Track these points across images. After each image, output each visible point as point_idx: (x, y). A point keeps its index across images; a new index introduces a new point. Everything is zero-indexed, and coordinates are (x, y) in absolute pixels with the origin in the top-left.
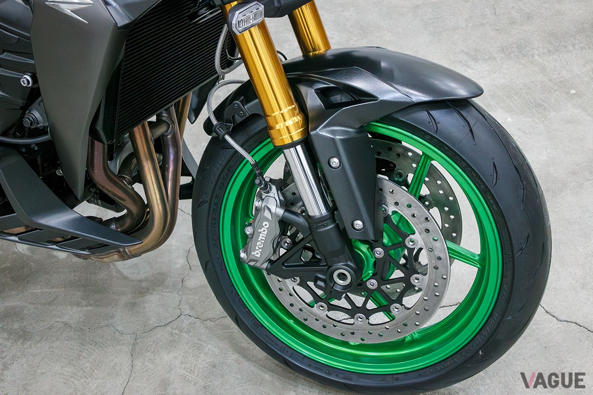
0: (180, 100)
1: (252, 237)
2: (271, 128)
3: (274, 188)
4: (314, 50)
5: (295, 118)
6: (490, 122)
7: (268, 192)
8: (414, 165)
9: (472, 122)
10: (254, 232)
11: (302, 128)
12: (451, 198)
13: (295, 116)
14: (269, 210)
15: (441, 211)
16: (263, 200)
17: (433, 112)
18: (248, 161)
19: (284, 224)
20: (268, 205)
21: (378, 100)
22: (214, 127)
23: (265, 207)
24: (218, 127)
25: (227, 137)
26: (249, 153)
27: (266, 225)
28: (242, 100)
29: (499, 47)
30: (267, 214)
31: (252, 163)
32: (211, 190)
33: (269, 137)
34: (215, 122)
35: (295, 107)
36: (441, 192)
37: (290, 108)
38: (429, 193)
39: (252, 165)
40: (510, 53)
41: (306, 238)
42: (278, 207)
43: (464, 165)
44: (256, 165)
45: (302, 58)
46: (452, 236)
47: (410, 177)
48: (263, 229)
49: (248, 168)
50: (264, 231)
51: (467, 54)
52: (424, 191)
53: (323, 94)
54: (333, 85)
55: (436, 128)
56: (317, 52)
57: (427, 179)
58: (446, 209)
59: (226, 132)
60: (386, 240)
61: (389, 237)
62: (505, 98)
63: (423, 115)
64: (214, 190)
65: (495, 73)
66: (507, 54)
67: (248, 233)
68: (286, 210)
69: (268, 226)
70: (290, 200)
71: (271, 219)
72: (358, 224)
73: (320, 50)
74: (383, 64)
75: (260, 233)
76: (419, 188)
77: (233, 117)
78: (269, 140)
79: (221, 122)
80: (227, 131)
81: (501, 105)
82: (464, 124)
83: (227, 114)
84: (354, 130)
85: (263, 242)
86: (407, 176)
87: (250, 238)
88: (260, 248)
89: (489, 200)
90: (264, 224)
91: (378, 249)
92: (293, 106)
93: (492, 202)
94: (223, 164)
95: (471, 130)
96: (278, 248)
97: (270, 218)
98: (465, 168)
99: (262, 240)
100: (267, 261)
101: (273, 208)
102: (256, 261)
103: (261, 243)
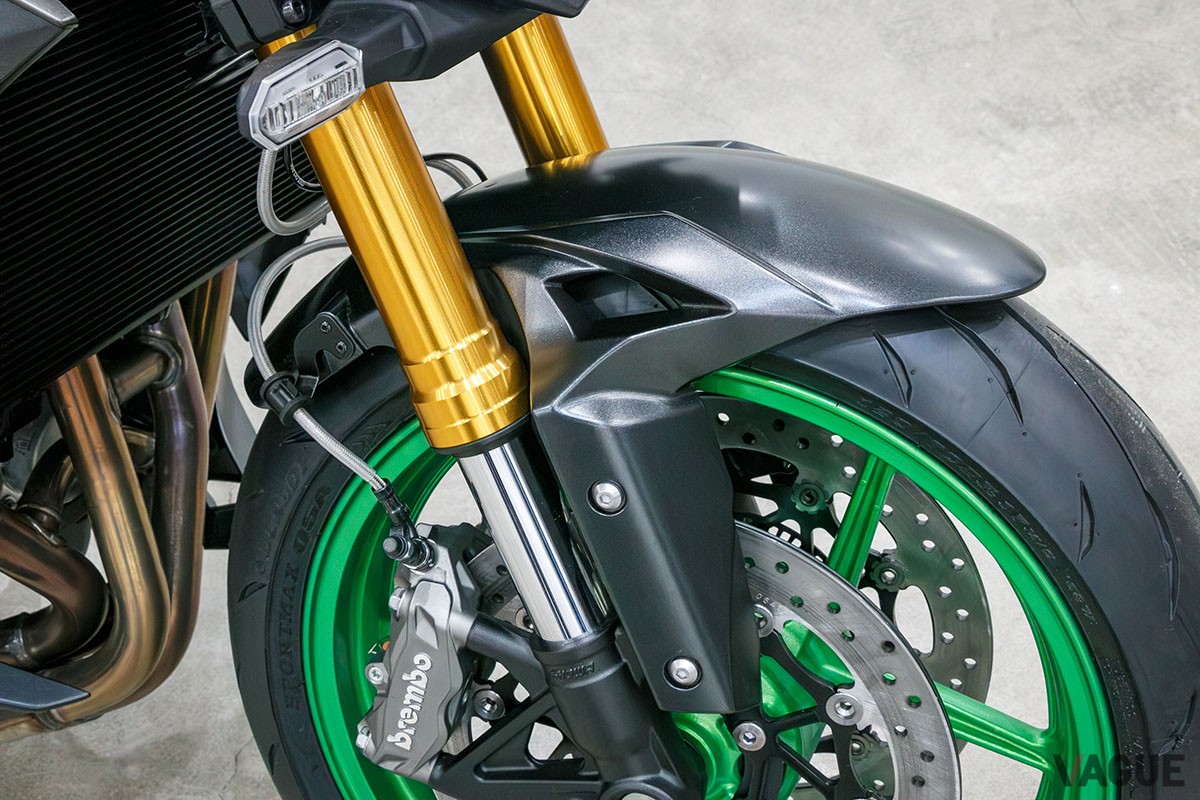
0: (207, 282)
1: (386, 695)
2: (420, 398)
3: (443, 553)
4: (560, 154)
5: (490, 367)
6: (1066, 361)
7: (427, 568)
8: (850, 471)
9: (1013, 365)
10: (390, 680)
11: (510, 395)
12: (958, 562)
13: (490, 360)
14: (430, 620)
15: (932, 597)
16: (411, 590)
17: (898, 339)
18: (364, 482)
19: (474, 660)
20: (426, 608)
21: (730, 311)
22: (265, 385)
23: (419, 612)
24: (274, 386)
25: (303, 418)
26: (366, 461)
27: (422, 662)
28: (345, 305)
29: (1081, 91)
30: (423, 631)
31: (378, 487)
32: (272, 555)
33: (415, 417)
34: (267, 371)
35: (490, 332)
36: (929, 544)
37: (475, 337)
38: (895, 547)
39: (376, 494)
40: (1112, 106)
41: (539, 698)
42: (457, 611)
43: (993, 493)
44: (389, 492)
45: (525, 178)
46: (965, 664)
47: (841, 503)
48: (414, 673)
49: (366, 505)
50: (419, 678)
51: (997, 110)
52: (882, 541)
53: (571, 292)
54: (597, 267)
55: (905, 388)
56: (565, 161)
57: (888, 509)
58: (946, 590)
59: (296, 401)
60: (769, 698)
61: (779, 687)
62: (1101, 228)
63: (867, 347)
64: (280, 553)
65: (1072, 160)
66: (1105, 107)
67: (375, 681)
68: (480, 620)
69: (427, 666)
70: (490, 587)
71: (436, 647)
72: (683, 670)
73: (576, 153)
74: (746, 198)
75: (408, 683)
76: (865, 533)
77: (320, 354)
78: (416, 424)
79: (282, 374)
80: (302, 398)
81: (1091, 247)
82: (992, 376)
83: (302, 346)
84: (662, 398)
85: (417, 708)
86: (832, 499)
87: (381, 695)
88: (409, 726)
89: (1071, 593)
90: (416, 660)
91: (745, 726)
92: (485, 332)
93: (1079, 596)
94: (301, 485)
95: (1011, 391)
96: (464, 717)
97: (434, 644)
98: (995, 500)
99: (413, 702)
100: (434, 758)
101: (441, 617)
102: (401, 759)
103: (413, 710)
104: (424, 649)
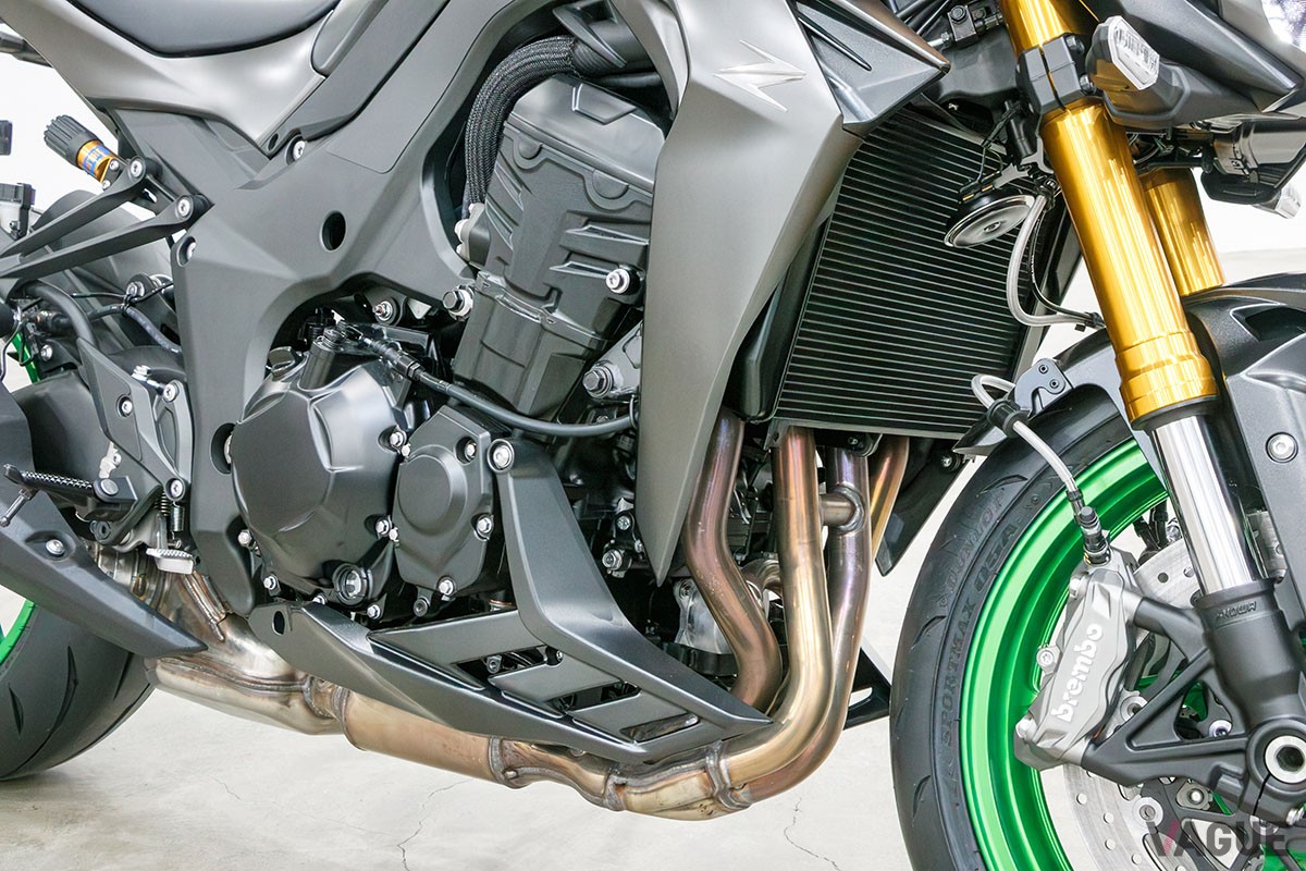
2: (1131, 375)
3: (1117, 555)
7: (1103, 560)
10: (1060, 657)
14: (1106, 594)
16: (1089, 576)
20: (1103, 585)
24: (999, 406)
25: (1020, 427)
27: (1095, 632)
30: (1099, 604)
31: (1072, 487)
41: (1194, 660)
42: (1127, 590)
48: (1086, 643)
50: (1089, 647)
59: (1016, 413)
64: (963, 586)
68: (1146, 600)
69: (1098, 636)
71: (1108, 618)
75: (1079, 653)
77: (1035, 392)
85: (1083, 677)
87: (1049, 675)
88: (1073, 697)
90: (1089, 631)
97: (1105, 614)
99: (1079, 672)
100: (1087, 735)
101: (1115, 592)
102: (1060, 734)
103: (1079, 680)
104: (1099, 619)
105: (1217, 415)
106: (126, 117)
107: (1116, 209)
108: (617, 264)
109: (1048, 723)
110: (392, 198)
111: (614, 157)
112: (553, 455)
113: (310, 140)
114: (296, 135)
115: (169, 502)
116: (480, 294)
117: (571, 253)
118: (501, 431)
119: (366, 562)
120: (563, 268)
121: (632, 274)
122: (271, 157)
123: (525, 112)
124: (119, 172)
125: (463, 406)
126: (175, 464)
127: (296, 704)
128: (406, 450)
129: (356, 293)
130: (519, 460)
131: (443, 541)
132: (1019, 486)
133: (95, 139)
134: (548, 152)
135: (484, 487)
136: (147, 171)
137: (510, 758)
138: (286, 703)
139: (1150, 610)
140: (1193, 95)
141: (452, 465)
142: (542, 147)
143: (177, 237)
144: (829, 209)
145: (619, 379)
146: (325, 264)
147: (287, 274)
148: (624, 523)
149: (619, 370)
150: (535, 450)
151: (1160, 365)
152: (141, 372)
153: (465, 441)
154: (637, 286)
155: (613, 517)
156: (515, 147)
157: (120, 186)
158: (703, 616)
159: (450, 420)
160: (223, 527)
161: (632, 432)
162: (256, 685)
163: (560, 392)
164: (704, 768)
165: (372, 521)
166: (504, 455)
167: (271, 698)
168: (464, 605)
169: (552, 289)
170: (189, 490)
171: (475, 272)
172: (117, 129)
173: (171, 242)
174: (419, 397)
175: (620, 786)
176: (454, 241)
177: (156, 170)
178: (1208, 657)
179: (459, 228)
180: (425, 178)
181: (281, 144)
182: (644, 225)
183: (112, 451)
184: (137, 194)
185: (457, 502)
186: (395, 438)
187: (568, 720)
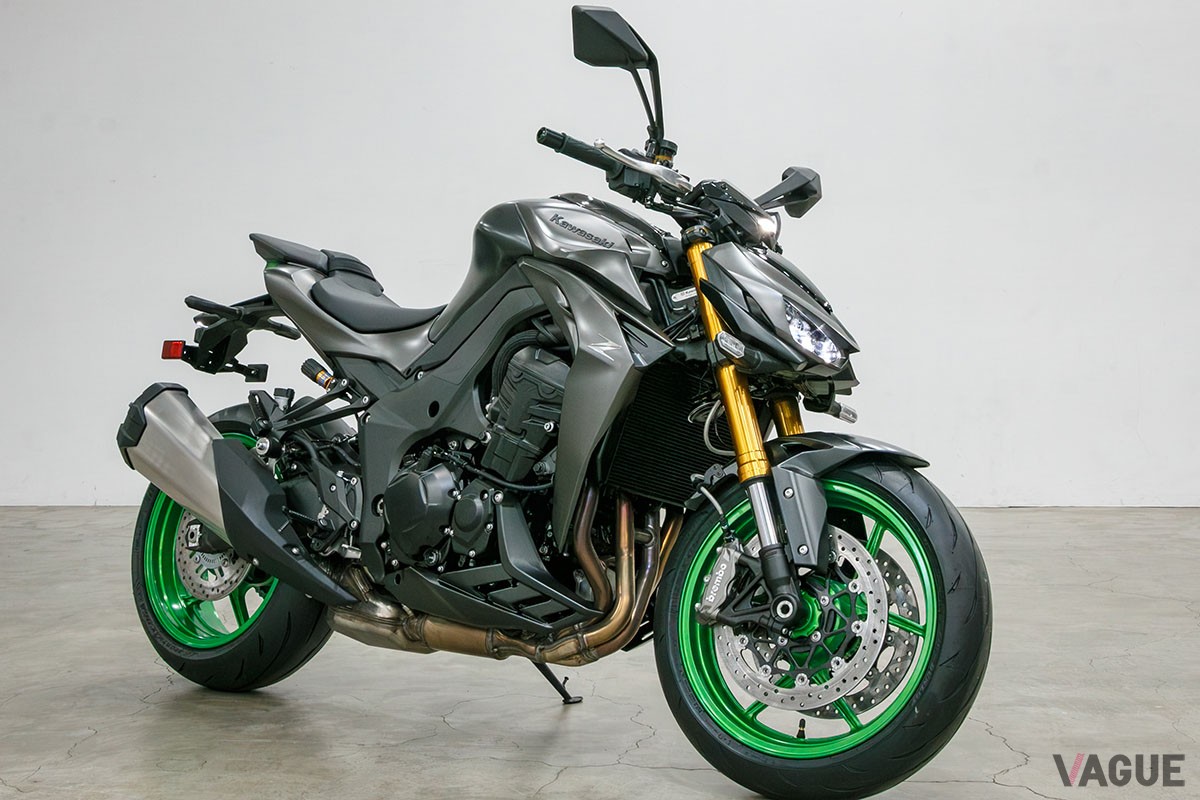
20: (728, 549)
21: (832, 448)
27: (724, 567)
30: (726, 556)
42: (737, 551)
48: (720, 572)
50: (722, 573)
68: (744, 555)
72: (803, 549)
75: (717, 575)
77: (712, 477)
85: (719, 586)
88: (715, 592)
90: (722, 567)
97: (728, 560)
99: (718, 583)
100: (719, 607)
101: (732, 551)
102: (709, 607)
103: (717, 586)
104: (725, 562)
105: (769, 481)
106: (341, 361)
107: (739, 403)
108: (549, 421)
109: (705, 603)
110: (461, 394)
111: (554, 379)
112: (520, 501)
113: (425, 371)
114: (420, 369)
115: (349, 530)
116: (496, 434)
117: (532, 416)
118: (499, 488)
119: (440, 546)
120: (528, 422)
121: (555, 425)
122: (407, 379)
123: (518, 359)
124: (335, 384)
125: (485, 479)
126: (354, 514)
127: (399, 632)
128: (459, 497)
129: (442, 436)
130: (505, 501)
131: (472, 534)
132: (707, 515)
133: (326, 371)
134: (525, 375)
135: (490, 511)
136: (349, 383)
137: (495, 643)
138: (395, 632)
139: (745, 559)
140: (764, 362)
141: (478, 503)
142: (523, 373)
143: (360, 414)
144: (633, 398)
145: (548, 467)
146: (429, 423)
147: (414, 429)
148: (550, 535)
149: (548, 465)
150: (512, 498)
151: (751, 461)
152: (340, 473)
153: (485, 492)
154: (556, 429)
155: (546, 531)
156: (512, 373)
157: (336, 391)
158: (586, 585)
159: (477, 485)
160: (374, 541)
161: (551, 490)
162: (382, 621)
163: (523, 475)
164: (577, 638)
165: (442, 528)
166: (499, 497)
167: (388, 628)
168: (481, 560)
169: (523, 430)
170: (359, 524)
171: (492, 425)
172: (333, 366)
173: (357, 416)
174: (466, 476)
175: (541, 650)
176: (485, 412)
177: (353, 384)
178: (761, 575)
179: (487, 407)
180: (475, 387)
181: (411, 373)
182: (559, 405)
183: (325, 508)
184: (342, 395)
185: (478, 518)
186: (455, 493)
187: (520, 613)
